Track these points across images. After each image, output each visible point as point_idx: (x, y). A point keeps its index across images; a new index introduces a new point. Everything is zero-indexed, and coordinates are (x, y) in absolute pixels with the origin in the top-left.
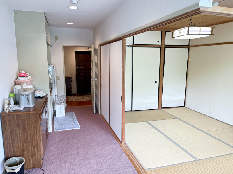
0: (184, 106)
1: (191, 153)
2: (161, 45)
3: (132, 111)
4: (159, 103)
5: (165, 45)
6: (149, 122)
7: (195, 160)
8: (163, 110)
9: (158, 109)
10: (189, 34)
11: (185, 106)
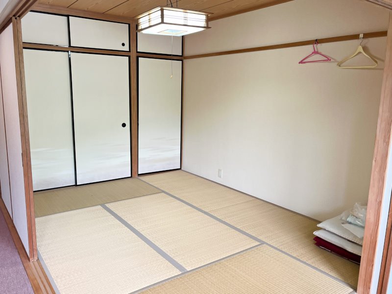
0: (180, 169)
1: (177, 259)
2: (130, 51)
3: (76, 185)
4: (133, 165)
5: (137, 52)
6: (107, 205)
7: (181, 273)
8: (142, 178)
9: (131, 177)
10: (165, 21)
11: (182, 169)
